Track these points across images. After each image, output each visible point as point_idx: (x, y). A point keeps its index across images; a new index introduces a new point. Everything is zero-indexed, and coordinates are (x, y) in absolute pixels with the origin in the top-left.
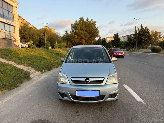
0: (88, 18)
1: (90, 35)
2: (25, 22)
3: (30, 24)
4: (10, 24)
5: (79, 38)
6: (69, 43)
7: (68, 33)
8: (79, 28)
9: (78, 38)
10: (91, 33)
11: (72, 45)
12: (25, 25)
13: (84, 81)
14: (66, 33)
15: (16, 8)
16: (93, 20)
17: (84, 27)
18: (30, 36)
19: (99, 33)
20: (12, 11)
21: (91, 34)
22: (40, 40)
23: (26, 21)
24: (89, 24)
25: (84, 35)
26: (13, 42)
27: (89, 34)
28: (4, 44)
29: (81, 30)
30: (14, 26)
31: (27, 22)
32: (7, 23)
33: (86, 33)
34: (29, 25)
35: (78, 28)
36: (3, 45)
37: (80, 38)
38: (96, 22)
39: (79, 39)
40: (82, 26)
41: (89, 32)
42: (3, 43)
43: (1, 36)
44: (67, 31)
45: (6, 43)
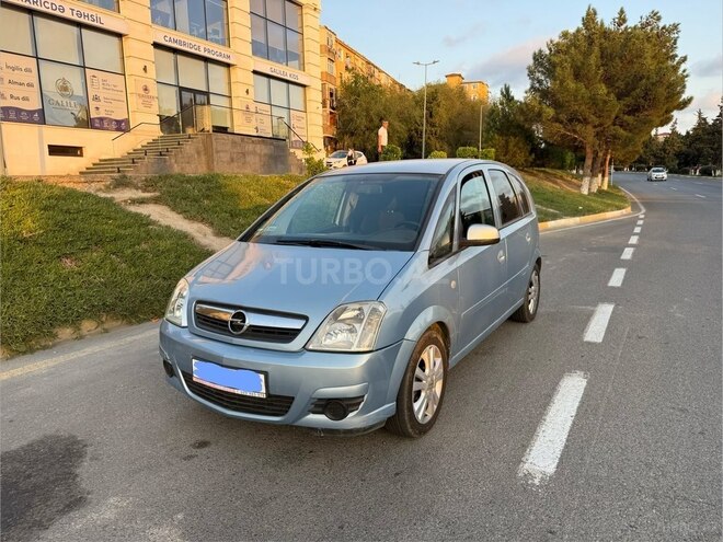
0: (622, 12)
1: (628, 100)
2: (359, 64)
3: (380, 71)
4: (288, 78)
5: (563, 117)
6: (511, 145)
7: (516, 98)
8: (569, 71)
9: (557, 120)
10: (634, 89)
11: (530, 154)
12: (357, 76)
13: (227, 322)
14: (504, 96)
15: (313, 12)
16: (659, 19)
17: (593, 59)
18: (371, 121)
19: (684, 87)
20: (300, 25)
21: (634, 93)
22: (411, 138)
23: (363, 58)
24: (625, 45)
25: (593, 101)
26: (292, 150)
27: (619, 97)
28: (257, 158)
29: (577, 76)
30: (304, 86)
31: (368, 63)
32: (279, 76)
33: (602, 89)
34: (376, 74)
35: (558, 69)
36: (255, 163)
37: (571, 121)
38: (675, 27)
39: (561, 122)
40: (587, 55)
41: (621, 84)
42: (254, 153)
43: (257, 128)
44: (507, 90)
45: (265, 155)
